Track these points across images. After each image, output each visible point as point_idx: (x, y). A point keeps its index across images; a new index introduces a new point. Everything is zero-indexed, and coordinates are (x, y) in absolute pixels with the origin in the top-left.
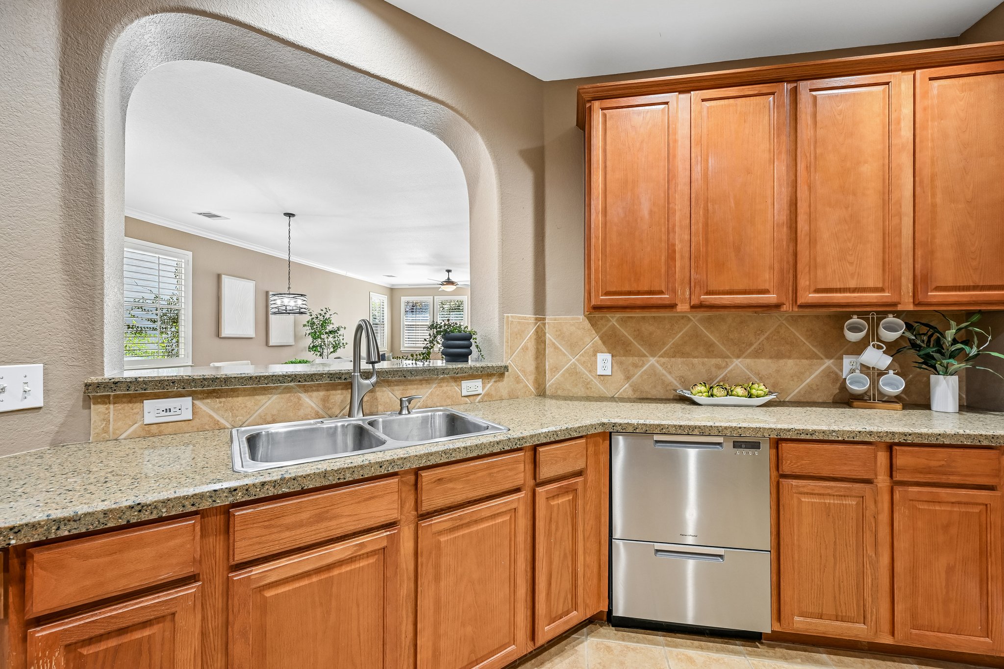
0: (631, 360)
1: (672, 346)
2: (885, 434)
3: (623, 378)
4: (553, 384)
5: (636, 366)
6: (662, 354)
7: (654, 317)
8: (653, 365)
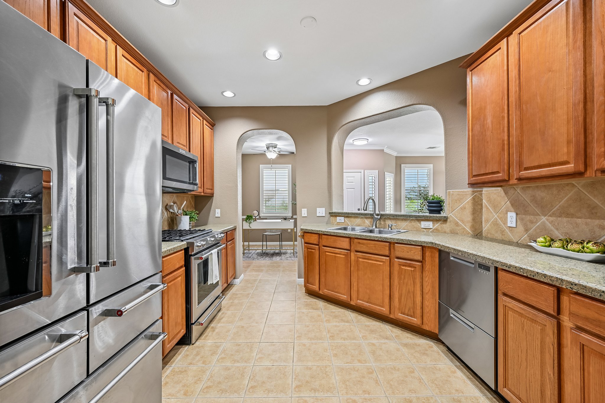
0: (528, 217)
1: (559, 208)
2: (555, 279)
3: (523, 230)
4: (486, 230)
5: (532, 222)
6: (550, 214)
7: (545, 185)
8: (544, 222)
